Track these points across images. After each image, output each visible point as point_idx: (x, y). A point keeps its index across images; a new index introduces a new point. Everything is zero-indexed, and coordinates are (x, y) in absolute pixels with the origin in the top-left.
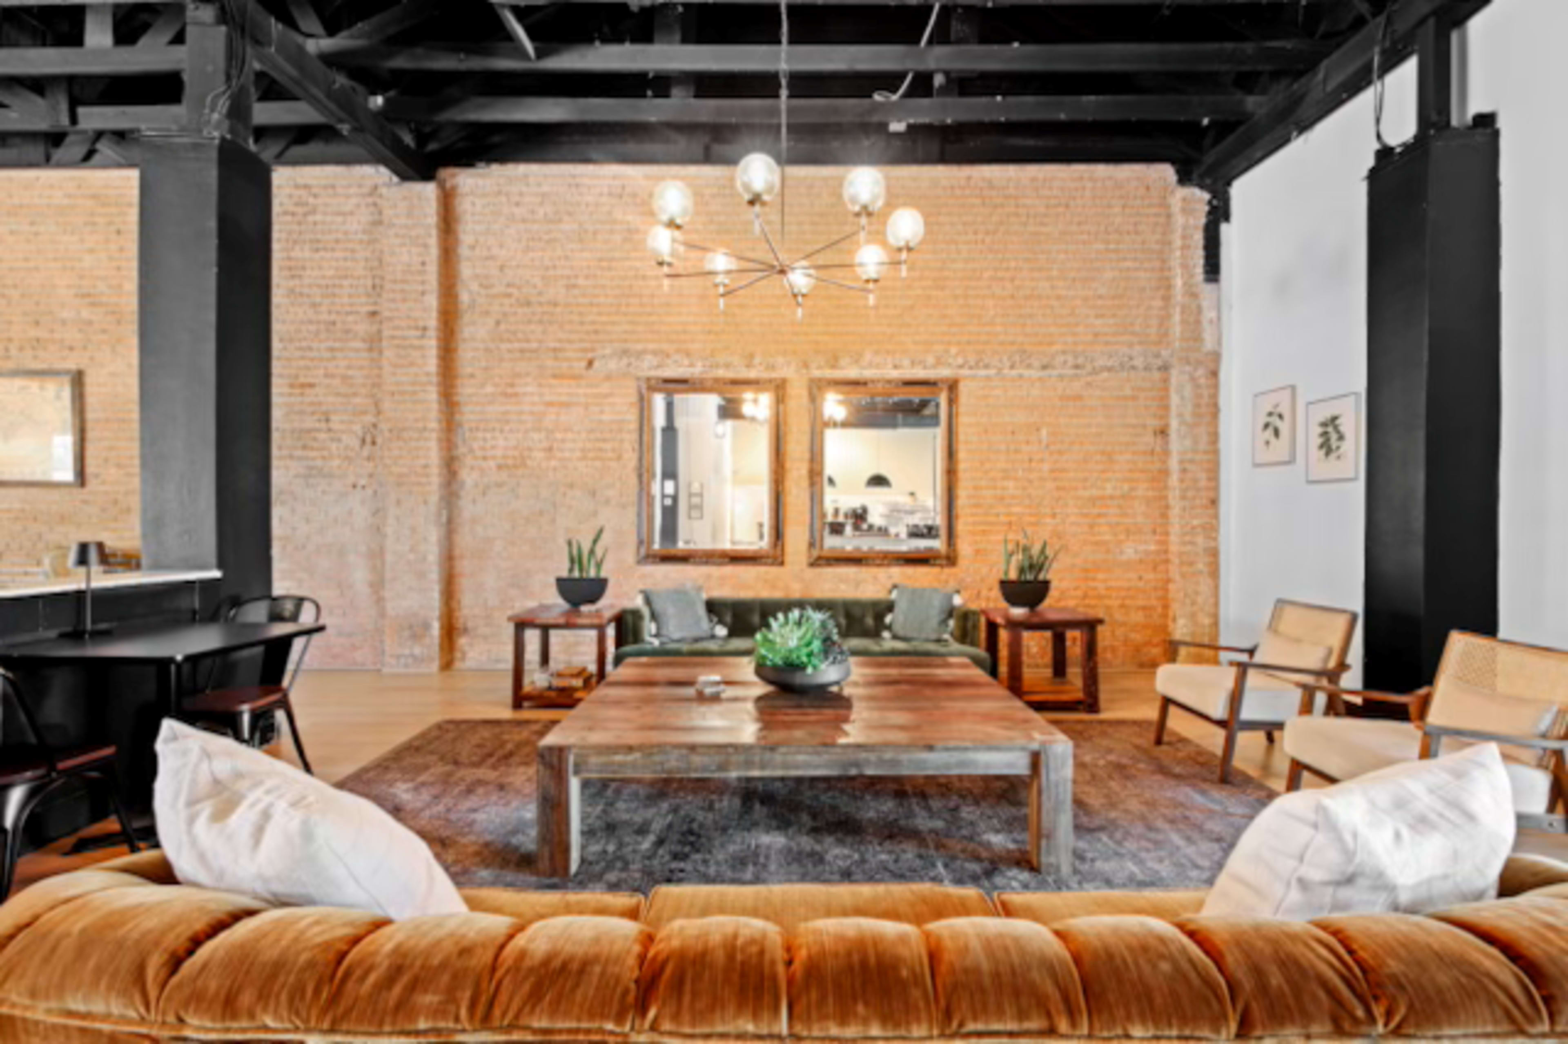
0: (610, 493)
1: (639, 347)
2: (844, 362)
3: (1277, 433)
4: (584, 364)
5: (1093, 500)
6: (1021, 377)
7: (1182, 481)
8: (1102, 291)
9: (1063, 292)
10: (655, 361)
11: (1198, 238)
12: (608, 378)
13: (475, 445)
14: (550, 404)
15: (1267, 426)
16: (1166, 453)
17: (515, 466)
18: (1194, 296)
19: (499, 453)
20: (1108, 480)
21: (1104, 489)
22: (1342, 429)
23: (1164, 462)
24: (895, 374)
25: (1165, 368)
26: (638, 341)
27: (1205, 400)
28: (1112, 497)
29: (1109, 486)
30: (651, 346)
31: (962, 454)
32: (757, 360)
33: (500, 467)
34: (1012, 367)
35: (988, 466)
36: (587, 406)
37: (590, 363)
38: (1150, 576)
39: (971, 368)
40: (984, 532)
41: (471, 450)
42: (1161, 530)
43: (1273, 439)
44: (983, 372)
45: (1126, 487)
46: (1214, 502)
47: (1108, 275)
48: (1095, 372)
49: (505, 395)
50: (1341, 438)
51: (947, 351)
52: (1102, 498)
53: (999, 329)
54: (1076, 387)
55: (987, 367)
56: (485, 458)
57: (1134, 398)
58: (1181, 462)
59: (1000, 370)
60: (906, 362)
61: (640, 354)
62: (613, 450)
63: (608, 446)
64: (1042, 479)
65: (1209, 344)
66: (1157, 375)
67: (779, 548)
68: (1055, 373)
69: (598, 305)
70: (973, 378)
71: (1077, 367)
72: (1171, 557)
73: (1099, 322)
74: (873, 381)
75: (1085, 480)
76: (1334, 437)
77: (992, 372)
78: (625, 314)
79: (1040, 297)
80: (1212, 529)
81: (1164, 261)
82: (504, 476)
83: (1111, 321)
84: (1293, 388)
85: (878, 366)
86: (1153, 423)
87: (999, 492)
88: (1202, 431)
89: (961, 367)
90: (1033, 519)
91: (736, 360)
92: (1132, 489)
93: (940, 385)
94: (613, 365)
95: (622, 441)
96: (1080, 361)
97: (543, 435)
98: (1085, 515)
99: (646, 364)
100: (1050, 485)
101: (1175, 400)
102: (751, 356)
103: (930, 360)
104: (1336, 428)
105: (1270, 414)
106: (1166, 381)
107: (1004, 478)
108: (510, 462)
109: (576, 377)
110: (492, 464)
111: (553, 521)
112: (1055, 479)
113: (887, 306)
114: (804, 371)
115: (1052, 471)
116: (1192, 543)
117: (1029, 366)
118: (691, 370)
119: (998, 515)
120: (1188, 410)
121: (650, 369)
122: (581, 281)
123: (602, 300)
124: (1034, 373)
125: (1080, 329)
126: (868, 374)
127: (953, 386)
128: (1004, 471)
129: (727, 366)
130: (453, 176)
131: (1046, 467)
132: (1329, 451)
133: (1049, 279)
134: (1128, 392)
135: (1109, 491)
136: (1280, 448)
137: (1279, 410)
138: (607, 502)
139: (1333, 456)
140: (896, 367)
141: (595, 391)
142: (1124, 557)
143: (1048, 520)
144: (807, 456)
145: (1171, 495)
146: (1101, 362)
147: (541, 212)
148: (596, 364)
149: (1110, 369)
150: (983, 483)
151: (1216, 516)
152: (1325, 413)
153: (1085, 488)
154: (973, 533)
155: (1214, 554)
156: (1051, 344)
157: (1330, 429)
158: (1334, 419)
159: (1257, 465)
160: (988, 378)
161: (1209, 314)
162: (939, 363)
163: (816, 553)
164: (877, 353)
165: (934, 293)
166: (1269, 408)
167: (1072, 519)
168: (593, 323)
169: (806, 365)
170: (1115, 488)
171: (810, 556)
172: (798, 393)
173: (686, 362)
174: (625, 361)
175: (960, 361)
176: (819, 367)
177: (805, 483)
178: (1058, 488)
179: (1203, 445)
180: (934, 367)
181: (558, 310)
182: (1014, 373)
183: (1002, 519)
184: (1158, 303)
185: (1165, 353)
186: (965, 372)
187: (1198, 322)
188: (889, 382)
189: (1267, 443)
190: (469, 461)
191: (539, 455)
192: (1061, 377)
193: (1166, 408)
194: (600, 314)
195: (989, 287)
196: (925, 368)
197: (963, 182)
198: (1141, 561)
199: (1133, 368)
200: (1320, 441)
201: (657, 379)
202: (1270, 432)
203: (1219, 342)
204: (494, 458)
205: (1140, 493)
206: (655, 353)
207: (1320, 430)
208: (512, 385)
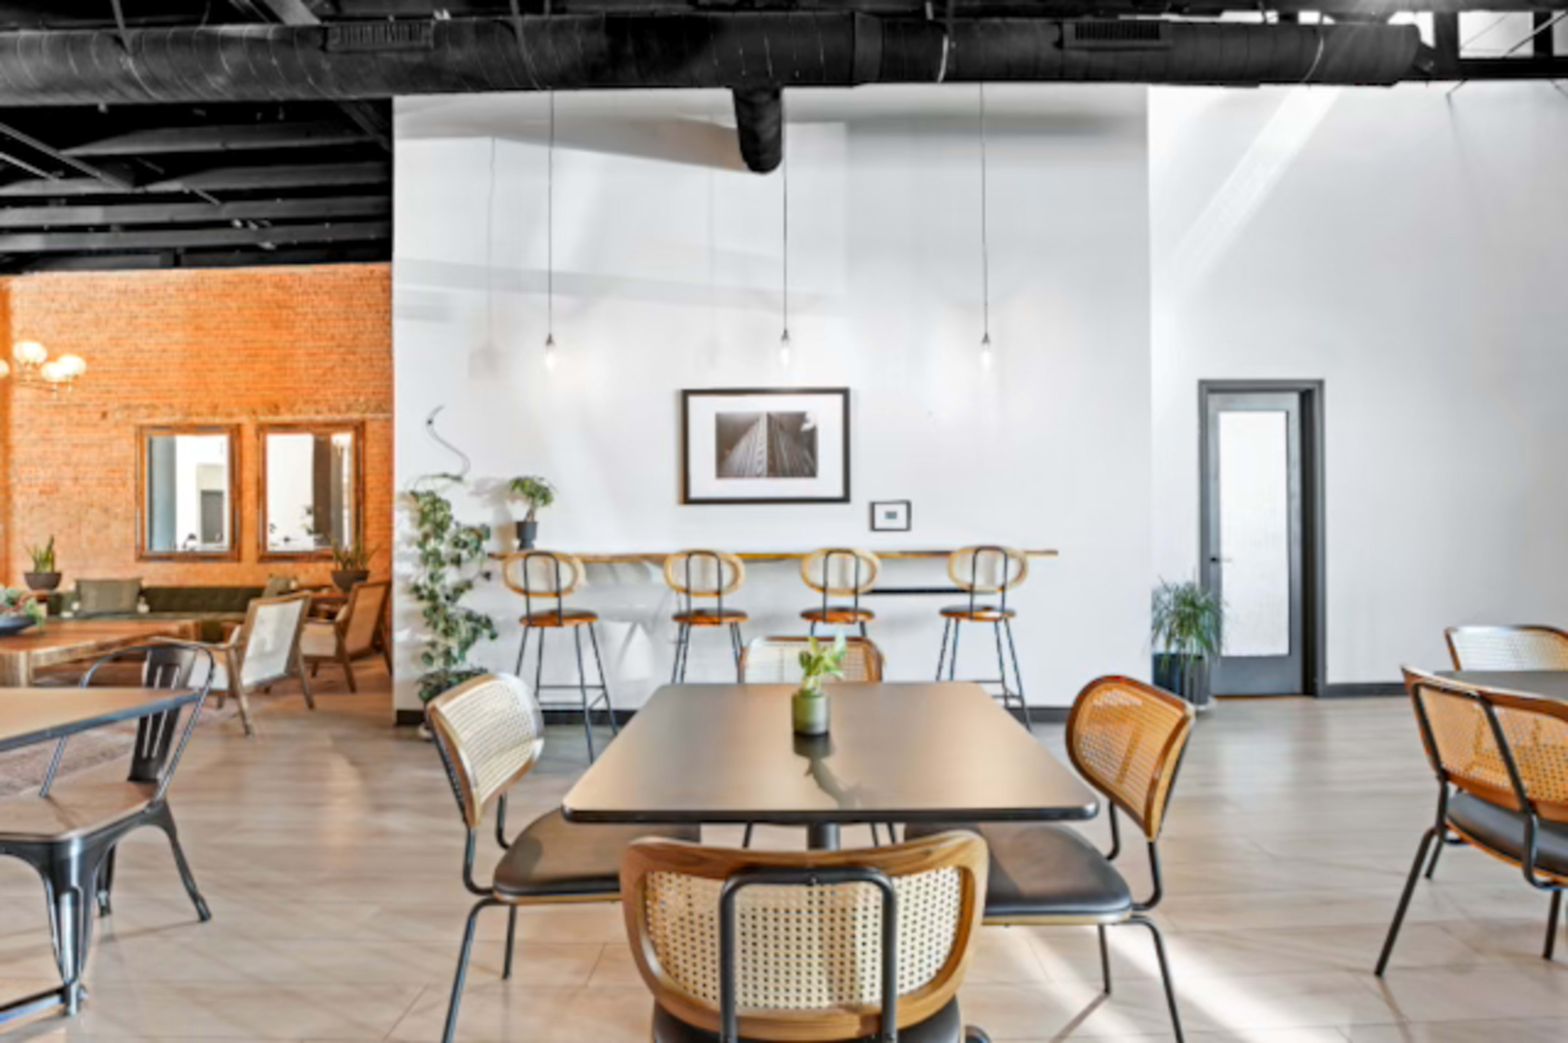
0: (119, 510)
1: (137, 402)
2: (282, 410)
4: (99, 415)
10: (147, 414)
12: (116, 425)
13: (24, 476)
14: (76, 446)
17: (51, 493)
19: (40, 481)
24: (319, 418)
26: (136, 398)
30: (145, 402)
31: (369, 477)
32: (220, 411)
33: (42, 492)
36: (101, 447)
37: (104, 415)
39: (372, 413)
41: (20, 480)
49: (44, 439)
56: (30, 486)
61: (137, 408)
62: (120, 478)
63: (117, 475)
67: (236, 549)
69: (109, 372)
78: (129, 378)
82: (44, 498)
85: (305, 413)
89: (365, 412)
94: (119, 416)
95: (126, 472)
97: (71, 469)
99: (140, 415)
102: (216, 408)
103: (343, 408)
108: (48, 489)
109: (95, 426)
110: (36, 490)
111: (79, 532)
113: (314, 368)
114: (254, 417)
121: (143, 418)
122: (97, 355)
123: (112, 368)
126: (299, 419)
127: (359, 426)
129: (199, 415)
130: (8, 281)
138: (116, 517)
141: (107, 435)
144: (256, 480)
147: (69, 306)
148: (108, 416)
162: (349, 408)
163: (260, 553)
164: (305, 403)
168: (106, 385)
169: (254, 413)
171: (257, 555)
172: (249, 432)
173: (169, 413)
174: (127, 413)
176: (264, 414)
177: (255, 501)
186: (369, 415)
190: (19, 488)
191: (68, 483)
194: (110, 378)
197: (368, 274)
201: (153, 425)
204: (36, 486)
206: (147, 407)
208: (48, 432)
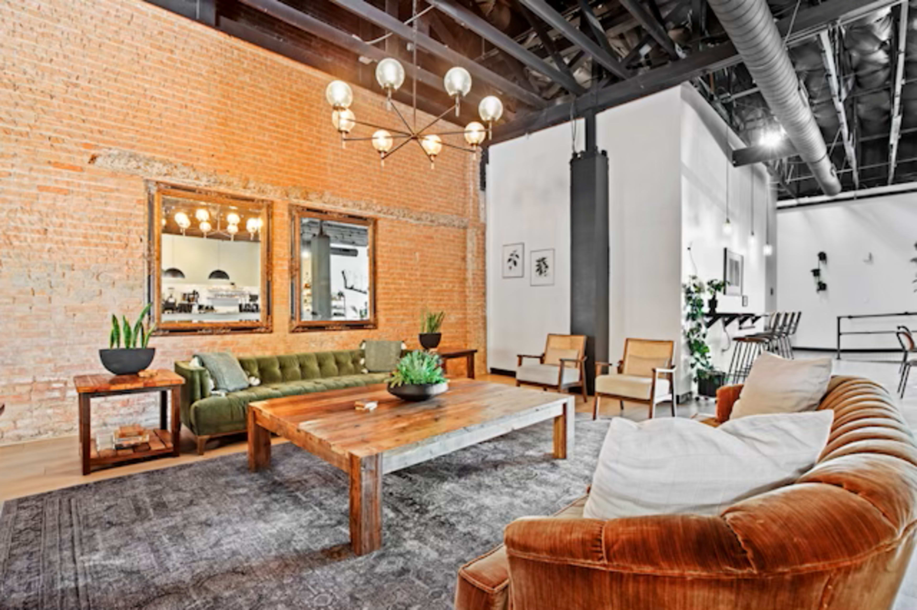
0: (116, 276)
1: (148, 154)
2: (313, 196)
3: (515, 263)
4: (87, 158)
5: (439, 291)
6: (407, 222)
7: (473, 283)
8: (441, 184)
9: (425, 180)
10: (164, 170)
11: (478, 168)
12: (114, 174)
14: (44, 189)
15: (510, 260)
16: (466, 270)
18: (477, 195)
20: (444, 282)
21: (442, 286)
22: (547, 263)
23: (465, 274)
24: (343, 210)
25: (465, 228)
26: (147, 149)
27: (481, 246)
28: (445, 291)
29: (444, 285)
30: (159, 156)
31: (379, 263)
32: (251, 185)
34: (404, 217)
35: (391, 271)
36: (89, 196)
37: (93, 159)
38: (460, 330)
39: (384, 213)
40: (391, 309)
42: (464, 307)
43: (513, 266)
44: (390, 217)
45: (451, 285)
46: (484, 294)
47: (443, 177)
48: (439, 225)
50: (547, 267)
51: (371, 201)
52: (442, 291)
53: (397, 193)
54: (431, 232)
55: (392, 214)
57: (453, 241)
58: (473, 274)
59: (398, 217)
60: (350, 204)
61: (149, 161)
62: (119, 238)
64: (417, 280)
65: (482, 220)
66: (461, 231)
67: (270, 320)
68: (423, 223)
69: (103, 108)
70: (385, 219)
71: (432, 221)
72: (468, 321)
73: (440, 199)
74: (331, 212)
75: (435, 281)
76: (543, 267)
77: (395, 217)
78: (133, 124)
79: (415, 180)
80: (484, 307)
81: (464, 175)
83: (445, 200)
84: (523, 244)
85: (334, 203)
86: (460, 254)
87: (397, 286)
88: (480, 260)
89: (379, 212)
90: (413, 302)
91: (235, 181)
92: (454, 287)
93: (369, 221)
94: (120, 165)
95: (130, 232)
96: (434, 218)
97: (35, 218)
98: (436, 300)
99: (155, 171)
100: (420, 283)
101: (469, 244)
102: (247, 180)
103: (364, 205)
104: (544, 263)
105: (512, 255)
106: (465, 234)
107: (399, 279)
109: (77, 169)
112: (422, 280)
114: (286, 198)
115: (422, 275)
116: (477, 313)
117: (411, 217)
118: (197, 182)
119: (396, 299)
120: (475, 249)
121: (159, 174)
122: (82, 83)
123: (107, 105)
124: (412, 221)
125: (432, 202)
126: (328, 207)
127: (375, 222)
128: (399, 274)
129: (229, 184)
131: (418, 273)
132: (541, 273)
133: (420, 172)
134: (451, 238)
135: (444, 288)
136: (517, 271)
137: (517, 253)
139: (543, 275)
140: (344, 206)
141: (99, 184)
142: (450, 321)
143: (419, 302)
144: (288, 256)
145: (467, 290)
146: (442, 221)
148: (99, 160)
149: (445, 225)
150: (390, 281)
151: (485, 301)
152: (540, 256)
153: (435, 286)
154: (385, 310)
155: (485, 318)
156: (420, 207)
157: (542, 263)
158: (543, 259)
159: (504, 278)
160: (392, 220)
161: (482, 206)
162: (367, 208)
163: (295, 323)
164: (333, 194)
165: (364, 165)
166: (511, 252)
167: (430, 302)
168: (97, 123)
170: (447, 286)
171: (291, 326)
172: (281, 212)
173: (193, 175)
174: (133, 163)
175: (379, 208)
176: (297, 198)
177: (287, 276)
178: (424, 285)
179: (481, 267)
180: (365, 209)
181: (55, 101)
182: (404, 219)
183: (399, 301)
184: (462, 196)
185: (466, 220)
186: (381, 215)
187: (478, 208)
188: (340, 214)
189: (510, 268)
192: (425, 225)
193: (465, 248)
194: (104, 117)
195: (392, 169)
196: (360, 209)
198: (457, 323)
199: (454, 226)
200: (537, 268)
201: (166, 184)
202: (511, 263)
203: (485, 219)
205: (456, 289)
206: (164, 163)
207: (537, 263)
